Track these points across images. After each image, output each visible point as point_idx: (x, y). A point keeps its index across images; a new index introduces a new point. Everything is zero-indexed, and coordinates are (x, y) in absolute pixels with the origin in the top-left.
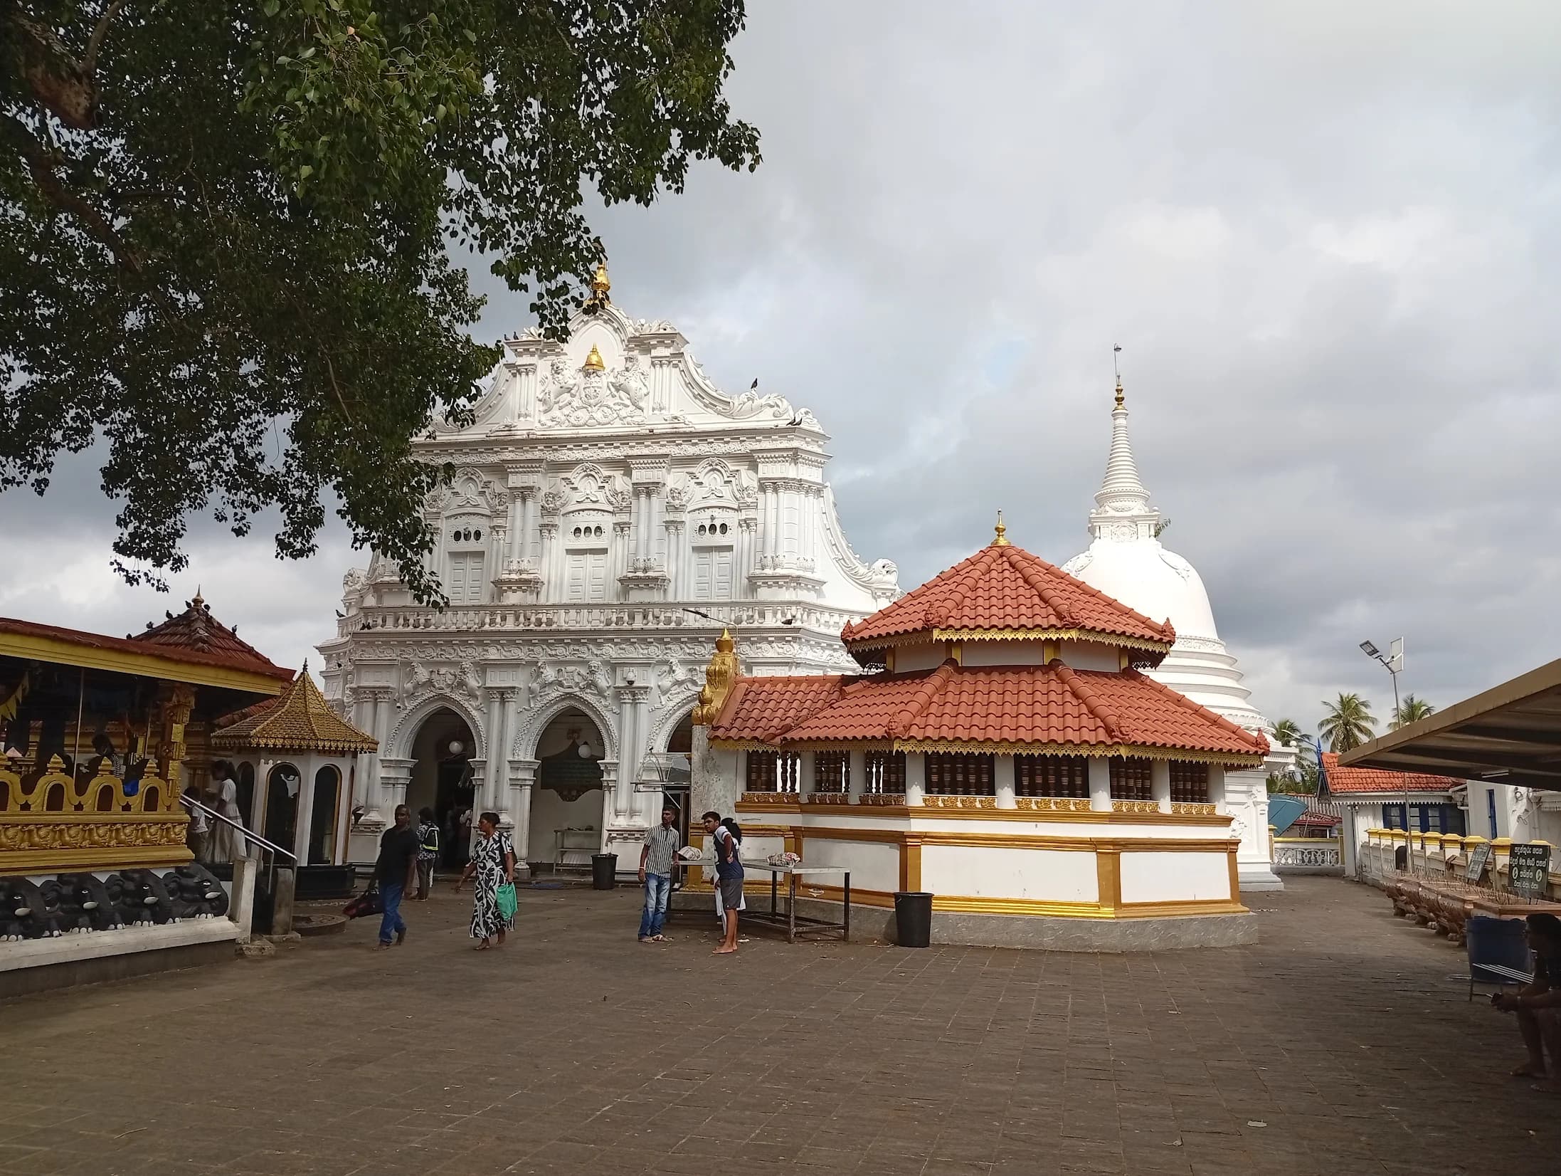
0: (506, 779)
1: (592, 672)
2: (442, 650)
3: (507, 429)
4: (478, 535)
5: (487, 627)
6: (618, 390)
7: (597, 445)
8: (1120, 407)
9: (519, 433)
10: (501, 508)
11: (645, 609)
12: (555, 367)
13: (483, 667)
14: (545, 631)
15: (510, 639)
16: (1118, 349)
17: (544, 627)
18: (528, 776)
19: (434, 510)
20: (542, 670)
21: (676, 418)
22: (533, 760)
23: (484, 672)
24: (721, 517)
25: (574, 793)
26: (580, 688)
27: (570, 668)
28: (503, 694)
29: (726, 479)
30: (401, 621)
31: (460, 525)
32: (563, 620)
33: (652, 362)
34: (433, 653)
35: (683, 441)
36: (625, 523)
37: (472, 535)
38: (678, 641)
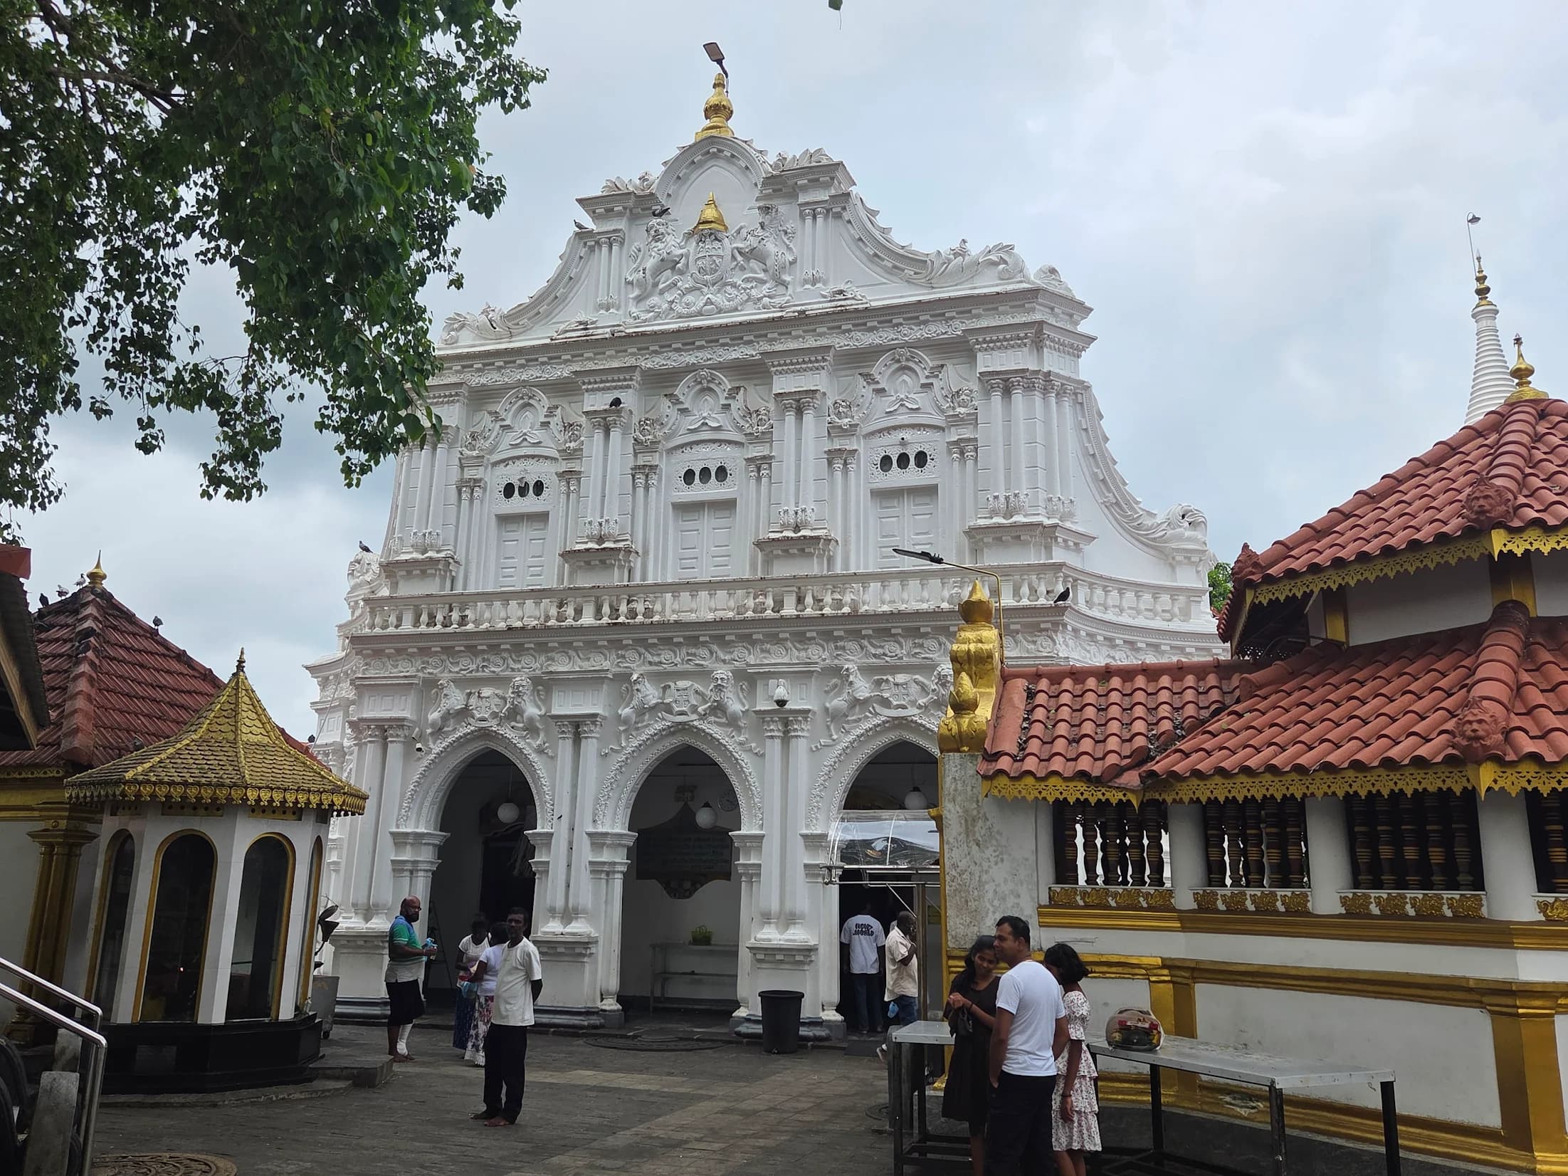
0: (585, 863)
1: (719, 688)
2: (484, 660)
3: (582, 327)
4: (539, 488)
5: (552, 622)
6: (747, 259)
7: (717, 341)
8: (1484, 302)
9: (600, 331)
10: (572, 445)
11: (799, 587)
12: (652, 232)
13: (545, 685)
14: (642, 624)
15: (589, 640)
16: (1475, 220)
17: (640, 618)
18: (619, 858)
19: (475, 453)
20: (638, 686)
21: (841, 292)
22: (626, 832)
23: (548, 691)
24: (916, 441)
25: (687, 885)
26: (699, 714)
27: (682, 684)
28: (577, 727)
29: (924, 381)
30: (424, 618)
31: (513, 474)
32: (670, 609)
33: (801, 212)
34: (468, 666)
35: (854, 325)
36: (764, 458)
37: (531, 488)
38: (856, 635)
